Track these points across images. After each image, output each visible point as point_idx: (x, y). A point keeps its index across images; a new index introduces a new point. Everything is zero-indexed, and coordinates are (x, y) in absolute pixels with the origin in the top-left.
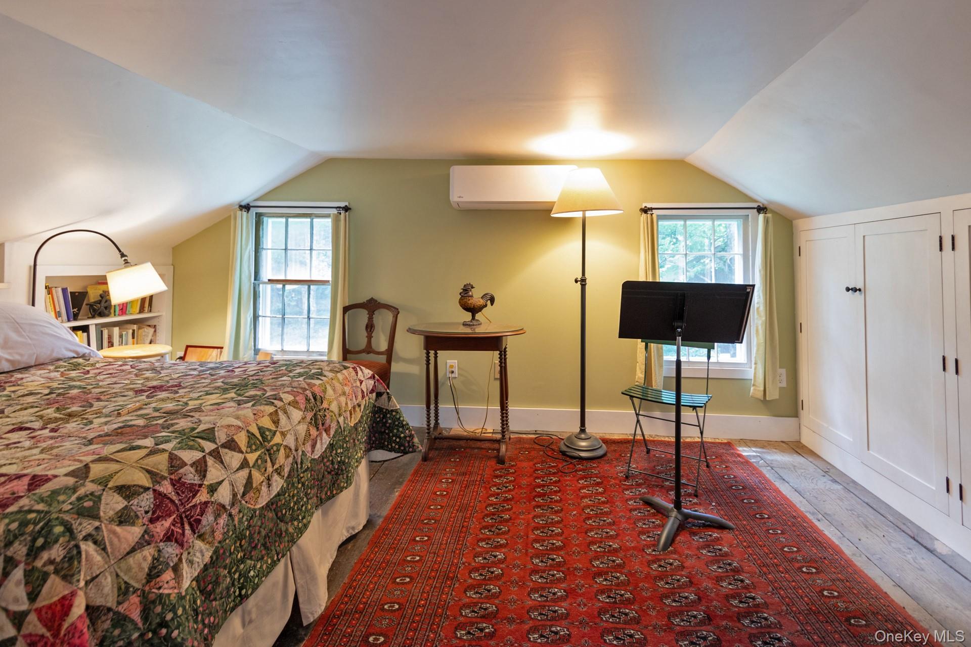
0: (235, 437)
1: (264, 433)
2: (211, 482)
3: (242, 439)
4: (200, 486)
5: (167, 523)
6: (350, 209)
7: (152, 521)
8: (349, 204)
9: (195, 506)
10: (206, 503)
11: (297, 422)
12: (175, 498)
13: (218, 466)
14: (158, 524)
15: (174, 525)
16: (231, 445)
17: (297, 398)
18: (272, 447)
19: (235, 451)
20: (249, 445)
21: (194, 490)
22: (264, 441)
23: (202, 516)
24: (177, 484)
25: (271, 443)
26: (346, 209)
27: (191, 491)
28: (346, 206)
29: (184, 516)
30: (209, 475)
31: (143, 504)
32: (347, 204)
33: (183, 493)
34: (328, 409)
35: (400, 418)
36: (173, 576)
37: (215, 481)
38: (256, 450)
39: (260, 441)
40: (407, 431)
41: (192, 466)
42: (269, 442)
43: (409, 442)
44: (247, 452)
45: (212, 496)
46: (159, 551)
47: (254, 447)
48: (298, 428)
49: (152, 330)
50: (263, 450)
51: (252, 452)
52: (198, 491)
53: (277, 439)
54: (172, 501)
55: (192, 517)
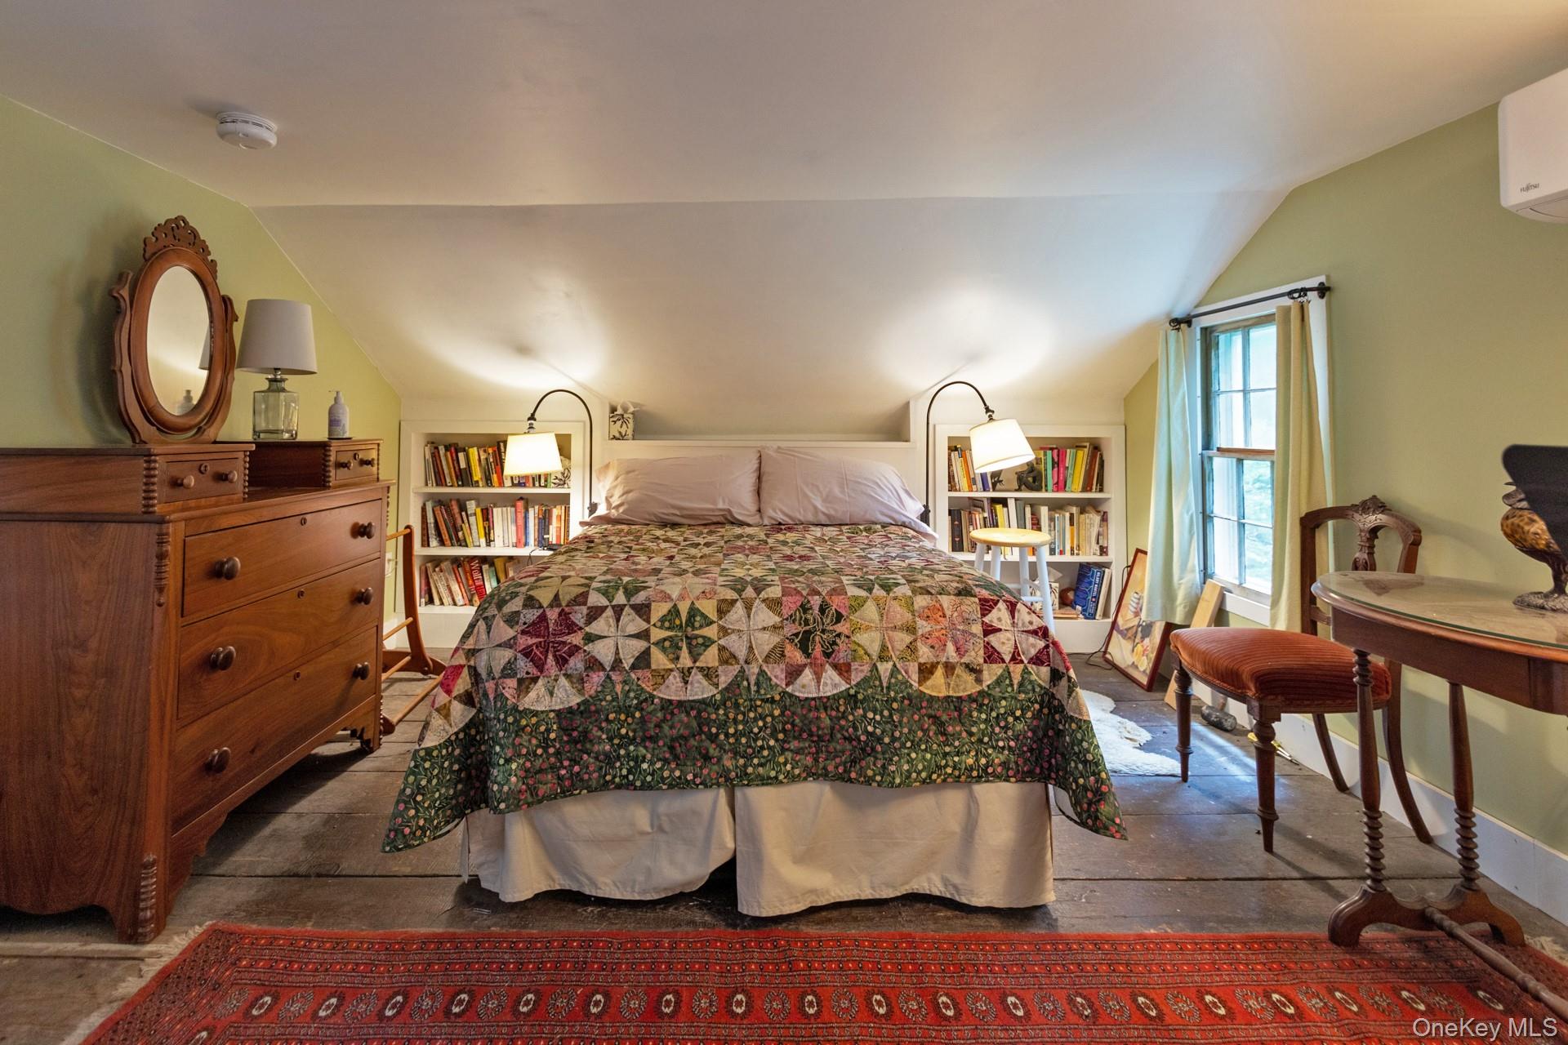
0: (653, 604)
1: (694, 616)
2: (592, 631)
3: (659, 610)
4: (581, 629)
5: (531, 641)
6: (1328, 289)
7: (523, 632)
8: (1328, 277)
9: (564, 643)
10: (577, 648)
11: (760, 627)
12: (551, 625)
13: (612, 622)
14: (525, 637)
15: (537, 647)
16: (643, 610)
17: (784, 599)
18: (697, 637)
19: (640, 616)
20: (662, 620)
21: (572, 628)
22: (687, 625)
23: (570, 657)
24: (564, 615)
25: (696, 632)
26: (1323, 290)
27: (568, 628)
28: (1322, 284)
29: (551, 645)
30: (594, 624)
31: (528, 616)
32: (1322, 279)
33: (561, 625)
34: (848, 637)
35: (1082, 741)
36: (516, 686)
37: (596, 633)
38: (668, 629)
39: (681, 623)
40: (1092, 778)
41: (589, 608)
42: (694, 628)
43: (1090, 804)
44: (654, 625)
45: (586, 644)
46: (515, 659)
47: (667, 624)
48: (759, 635)
49: (1097, 518)
50: (680, 634)
51: (661, 628)
52: (575, 632)
53: (711, 632)
54: (548, 627)
55: (558, 651)
